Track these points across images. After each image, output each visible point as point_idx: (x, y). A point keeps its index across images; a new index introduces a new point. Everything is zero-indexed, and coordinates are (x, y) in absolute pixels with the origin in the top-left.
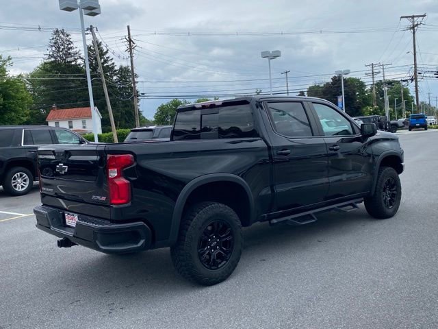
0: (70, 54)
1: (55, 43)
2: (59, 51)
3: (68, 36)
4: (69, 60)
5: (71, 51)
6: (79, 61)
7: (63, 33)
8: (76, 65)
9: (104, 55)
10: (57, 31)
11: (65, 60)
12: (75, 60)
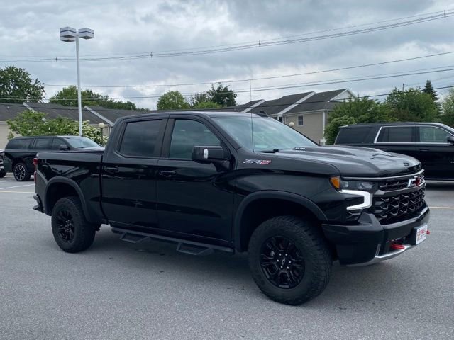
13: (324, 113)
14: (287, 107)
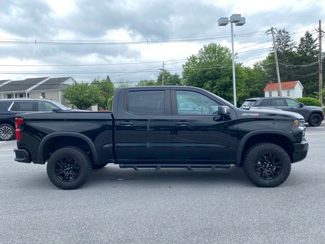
0: (287, 45)
1: (278, 39)
2: (280, 44)
3: (287, 33)
4: (286, 49)
5: (288, 43)
6: (294, 50)
7: (284, 32)
8: (291, 52)
9: (313, 42)
10: (280, 31)
11: (284, 50)
12: (291, 49)
13: (60, 91)
14: (31, 87)
